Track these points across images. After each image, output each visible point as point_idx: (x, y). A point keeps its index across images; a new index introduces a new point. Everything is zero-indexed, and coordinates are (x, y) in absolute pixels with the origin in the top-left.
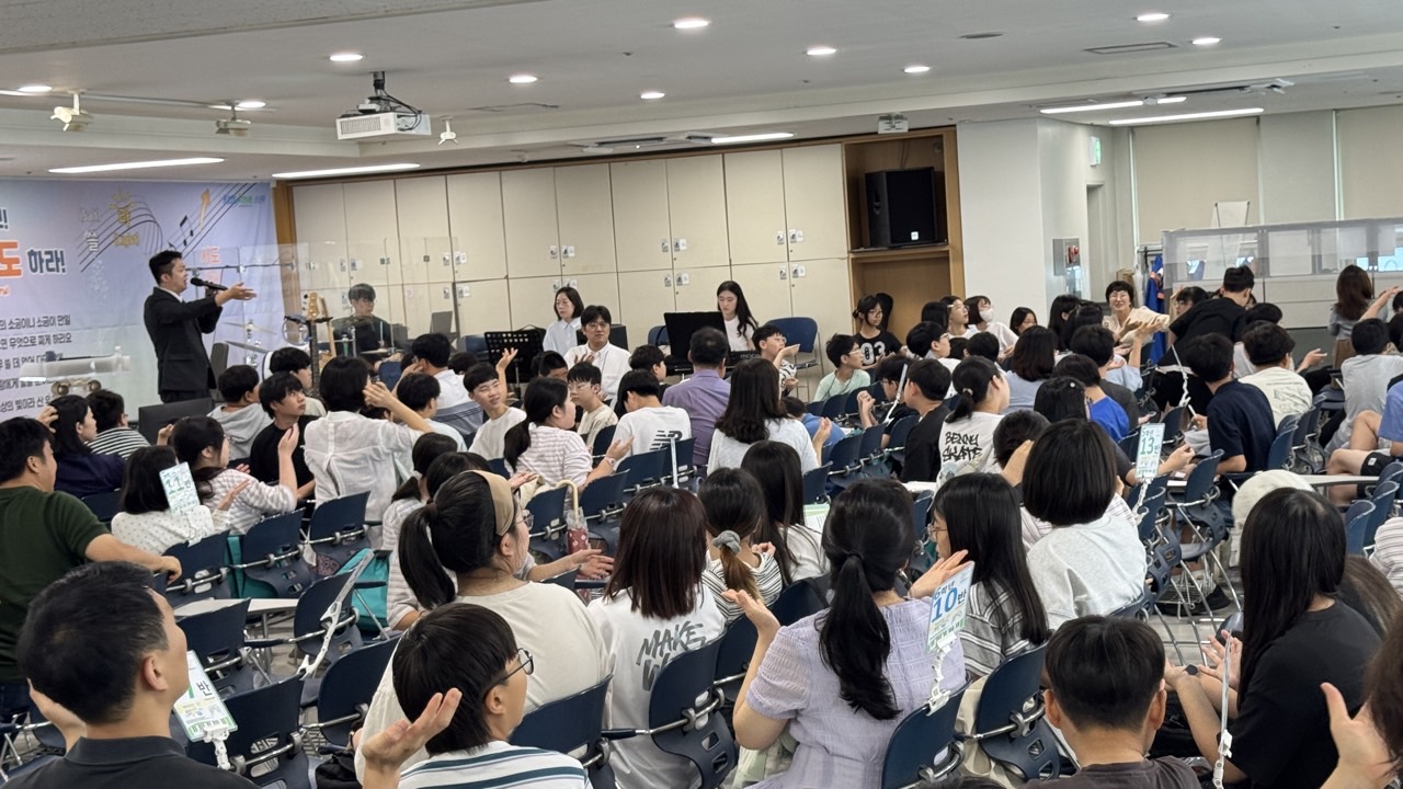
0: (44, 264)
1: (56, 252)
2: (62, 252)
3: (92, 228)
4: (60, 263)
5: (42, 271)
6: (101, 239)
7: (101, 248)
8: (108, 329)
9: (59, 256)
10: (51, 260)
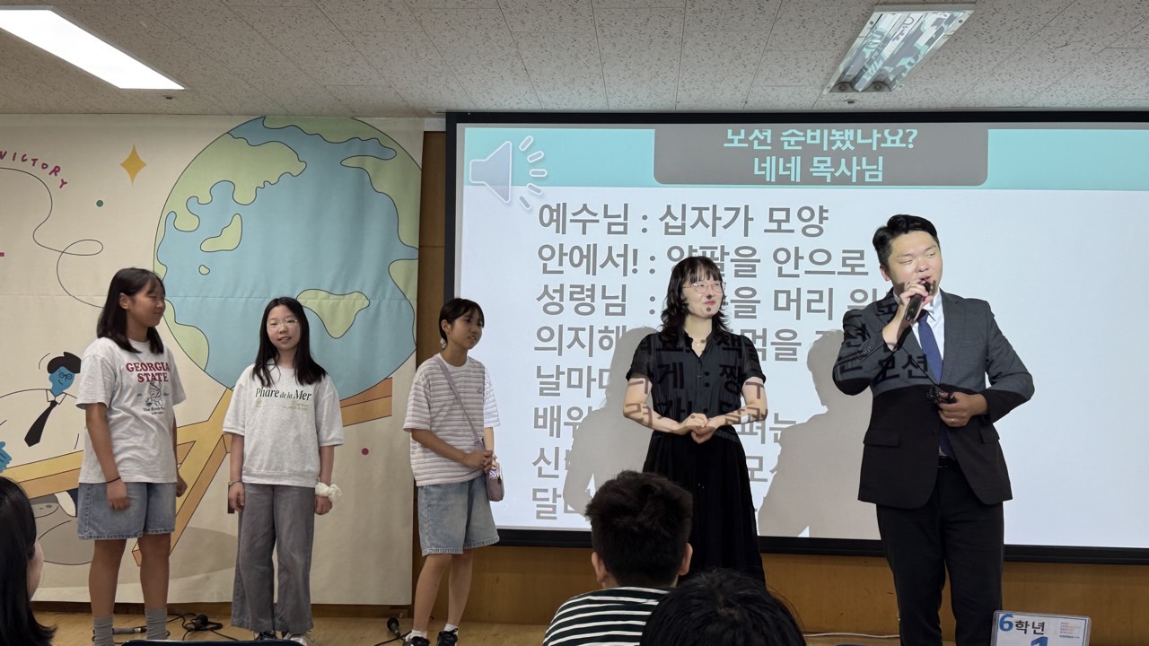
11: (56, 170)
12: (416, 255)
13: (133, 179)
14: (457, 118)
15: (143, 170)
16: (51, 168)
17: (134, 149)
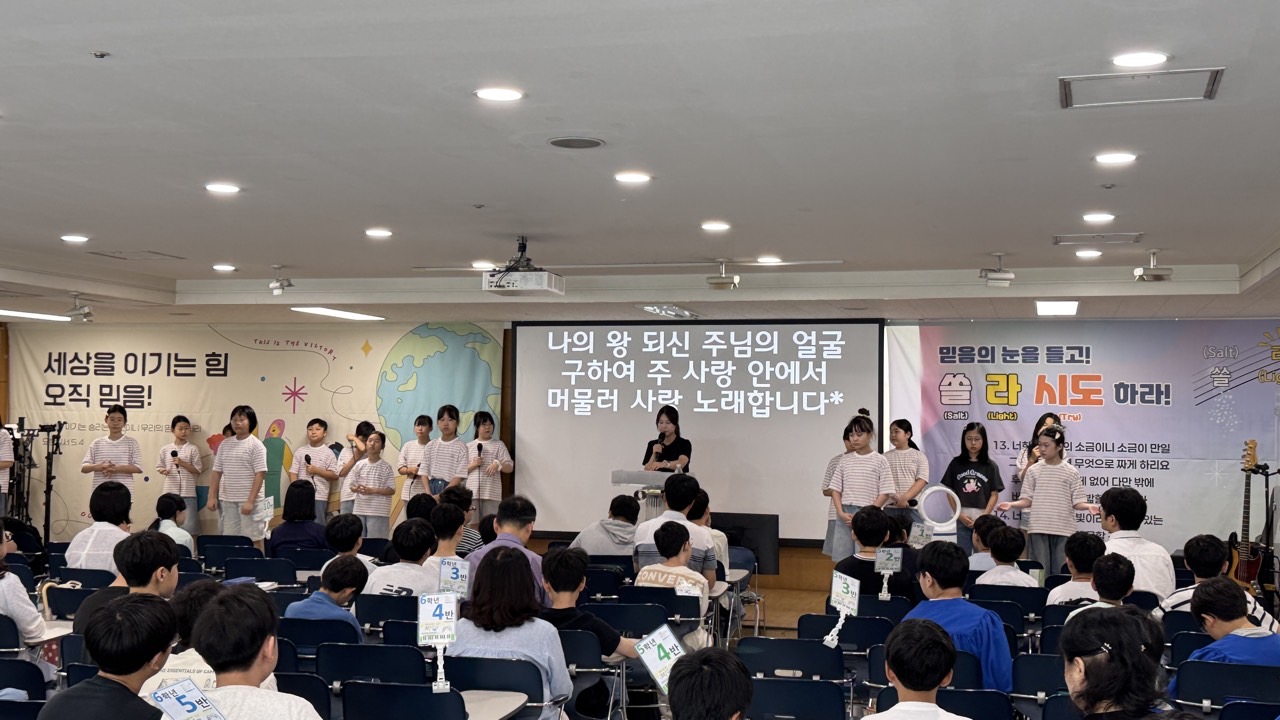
0: (1138, 397)
1: (1158, 386)
2: (1167, 387)
3: (1220, 365)
4: (1163, 397)
5: (1133, 402)
6: (1234, 376)
7: (1232, 384)
8: (1234, 461)
9: (1163, 389)
10: (1151, 393)
11: (331, 352)
12: (500, 391)
13: (366, 355)
14: (516, 324)
15: (371, 352)
16: (328, 350)
17: (367, 342)
